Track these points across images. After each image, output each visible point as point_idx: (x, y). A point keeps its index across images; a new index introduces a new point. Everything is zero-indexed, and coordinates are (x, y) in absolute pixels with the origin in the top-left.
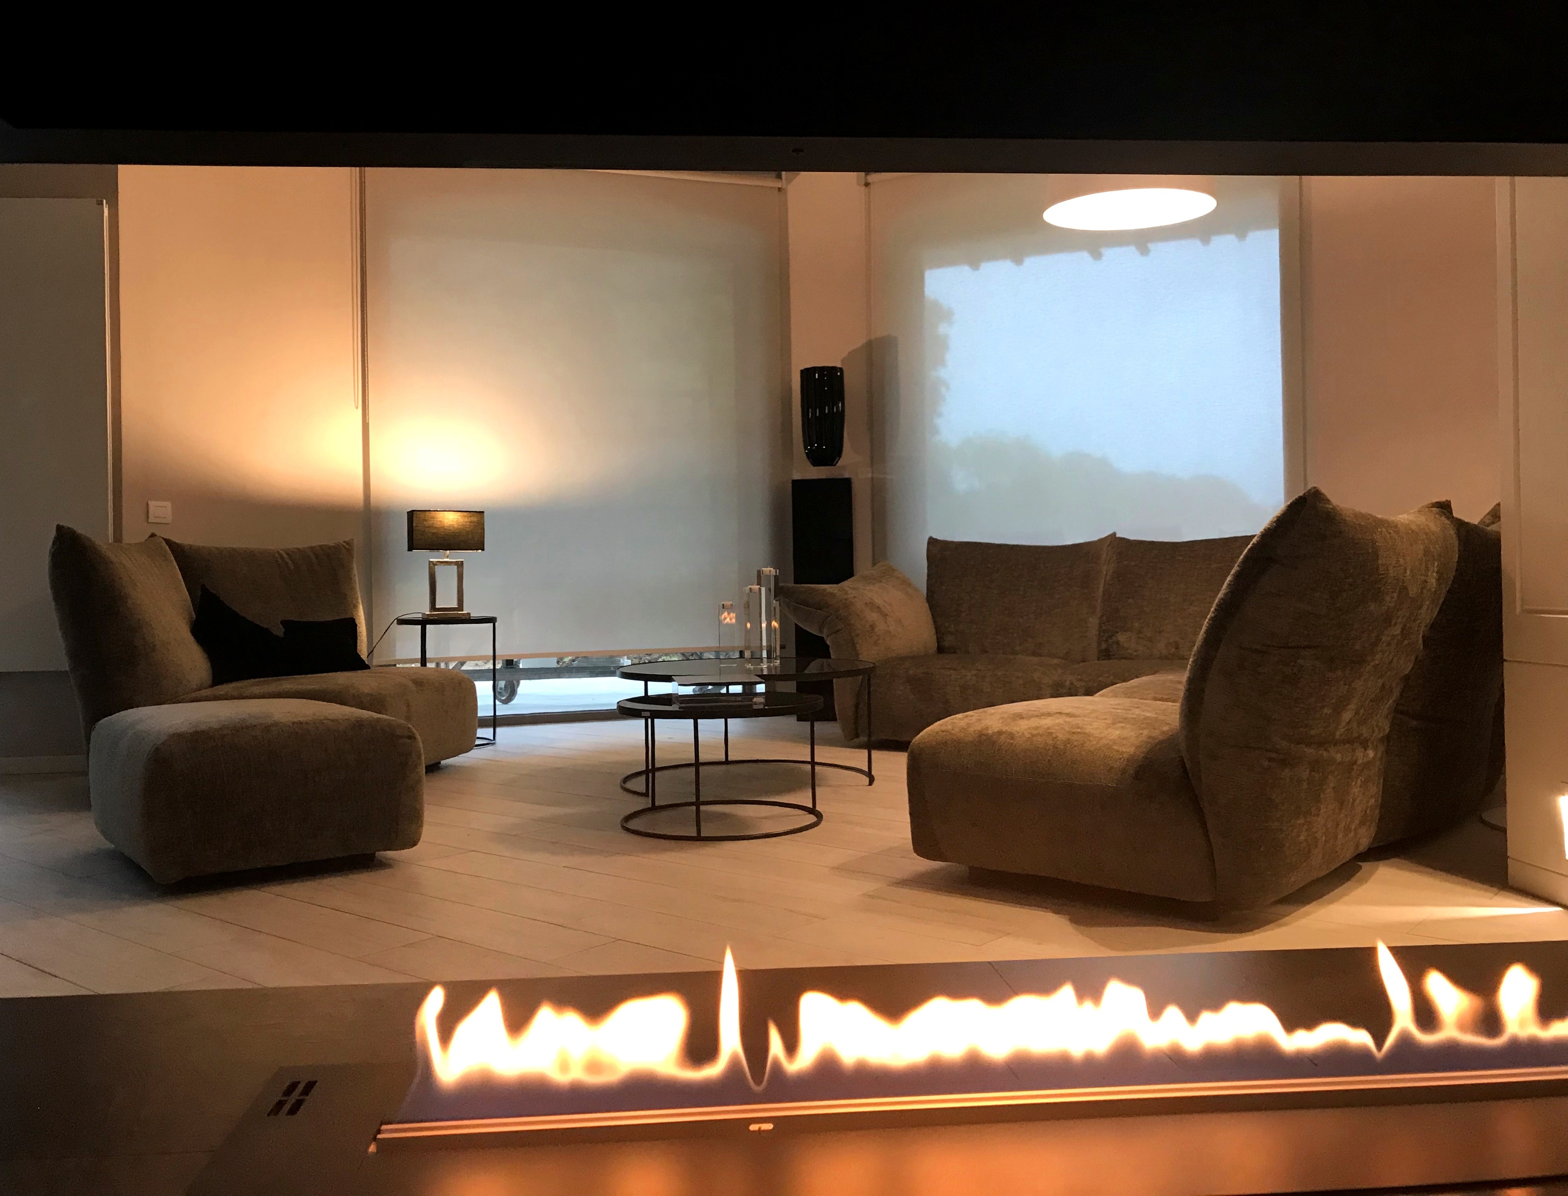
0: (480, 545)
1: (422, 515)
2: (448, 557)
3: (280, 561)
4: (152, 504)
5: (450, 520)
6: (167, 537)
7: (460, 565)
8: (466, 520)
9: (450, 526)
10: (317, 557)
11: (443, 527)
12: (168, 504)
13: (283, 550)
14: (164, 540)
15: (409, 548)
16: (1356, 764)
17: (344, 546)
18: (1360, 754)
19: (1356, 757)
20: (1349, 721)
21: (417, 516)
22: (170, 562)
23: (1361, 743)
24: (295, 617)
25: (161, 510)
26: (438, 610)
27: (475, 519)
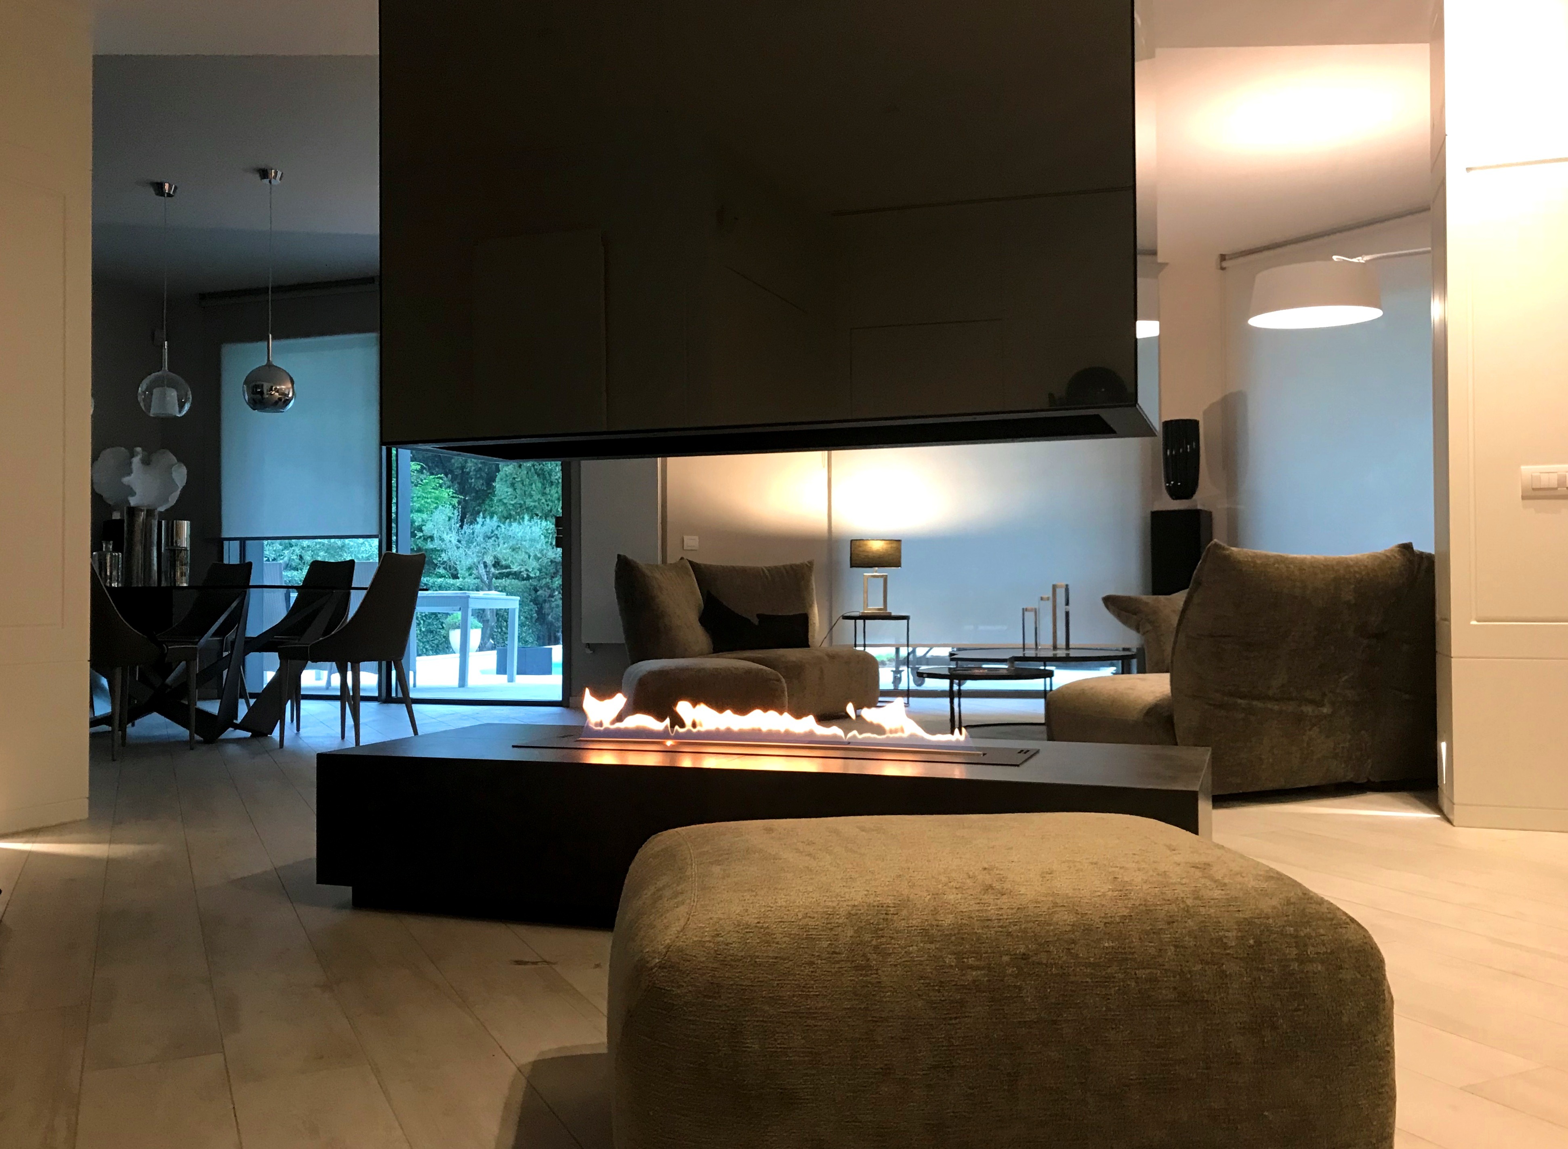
0: (897, 564)
1: (858, 543)
2: (876, 572)
3: (762, 574)
4: (686, 538)
5: (877, 546)
6: (691, 560)
7: (885, 579)
8: (890, 546)
9: (876, 550)
10: (787, 572)
11: (873, 552)
12: (697, 538)
13: (766, 567)
14: (690, 562)
15: (852, 566)
16: (1307, 716)
17: (807, 565)
18: (1308, 709)
19: (1302, 711)
20: (1283, 686)
21: (855, 543)
22: (690, 576)
23: (1312, 702)
24: (768, 612)
25: (691, 541)
26: (870, 609)
27: (894, 545)
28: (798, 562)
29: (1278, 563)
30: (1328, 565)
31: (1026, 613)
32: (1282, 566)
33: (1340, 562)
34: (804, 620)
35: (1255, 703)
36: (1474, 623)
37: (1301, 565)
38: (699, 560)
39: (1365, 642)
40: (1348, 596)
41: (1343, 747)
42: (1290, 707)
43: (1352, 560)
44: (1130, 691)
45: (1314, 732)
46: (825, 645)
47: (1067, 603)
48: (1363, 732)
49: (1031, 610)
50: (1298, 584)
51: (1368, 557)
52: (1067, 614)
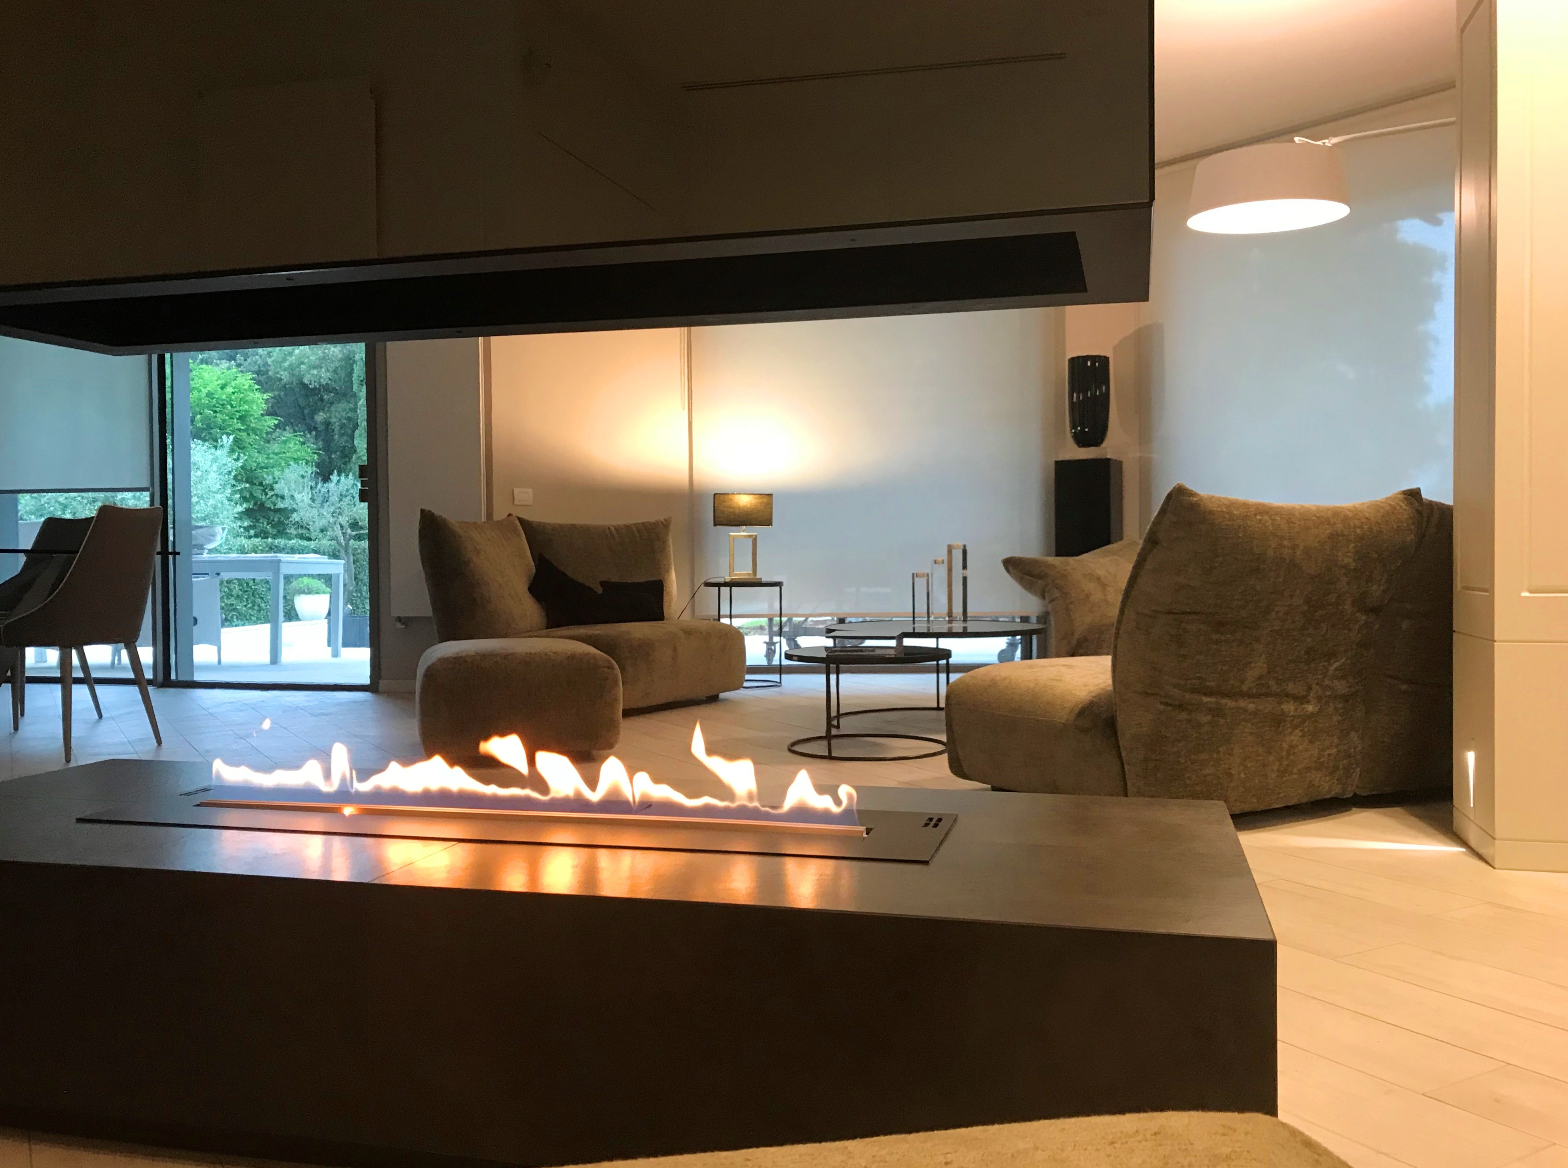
0: (768, 522)
1: (722, 496)
2: (744, 531)
4: (516, 491)
5: (744, 501)
6: (521, 517)
7: (754, 539)
8: (758, 501)
9: (744, 506)
10: (639, 531)
11: (739, 508)
12: (530, 491)
13: (614, 526)
14: (519, 518)
15: (715, 525)
16: (1288, 716)
17: (662, 522)
18: (1289, 707)
19: (1282, 710)
20: (1260, 678)
21: (719, 498)
22: (519, 536)
23: (1295, 698)
24: (615, 579)
25: (524, 495)
26: (736, 575)
27: (765, 500)
28: (652, 520)
29: (1261, 514)
30: (1323, 517)
31: (916, 579)
32: (1266, 517)
33: (1337, 513)
34: (657, 589)
35: (1224, 701)
36: (1525, 594)
37: (1288, 516)
38: (534, 516)
39: (1363, 618)
40: (1347, 559)
41: (1329, 755)
42: (1267, 706)
43: (1350, 511)
44: (1055, 683)
45: (1295, 737)
46: (686, 617)
47: (965, 567)
48: (1353, 734)
49: (923, 575)
50: (1286, 543)
51: (1368, 507)
52: (965, 579)
